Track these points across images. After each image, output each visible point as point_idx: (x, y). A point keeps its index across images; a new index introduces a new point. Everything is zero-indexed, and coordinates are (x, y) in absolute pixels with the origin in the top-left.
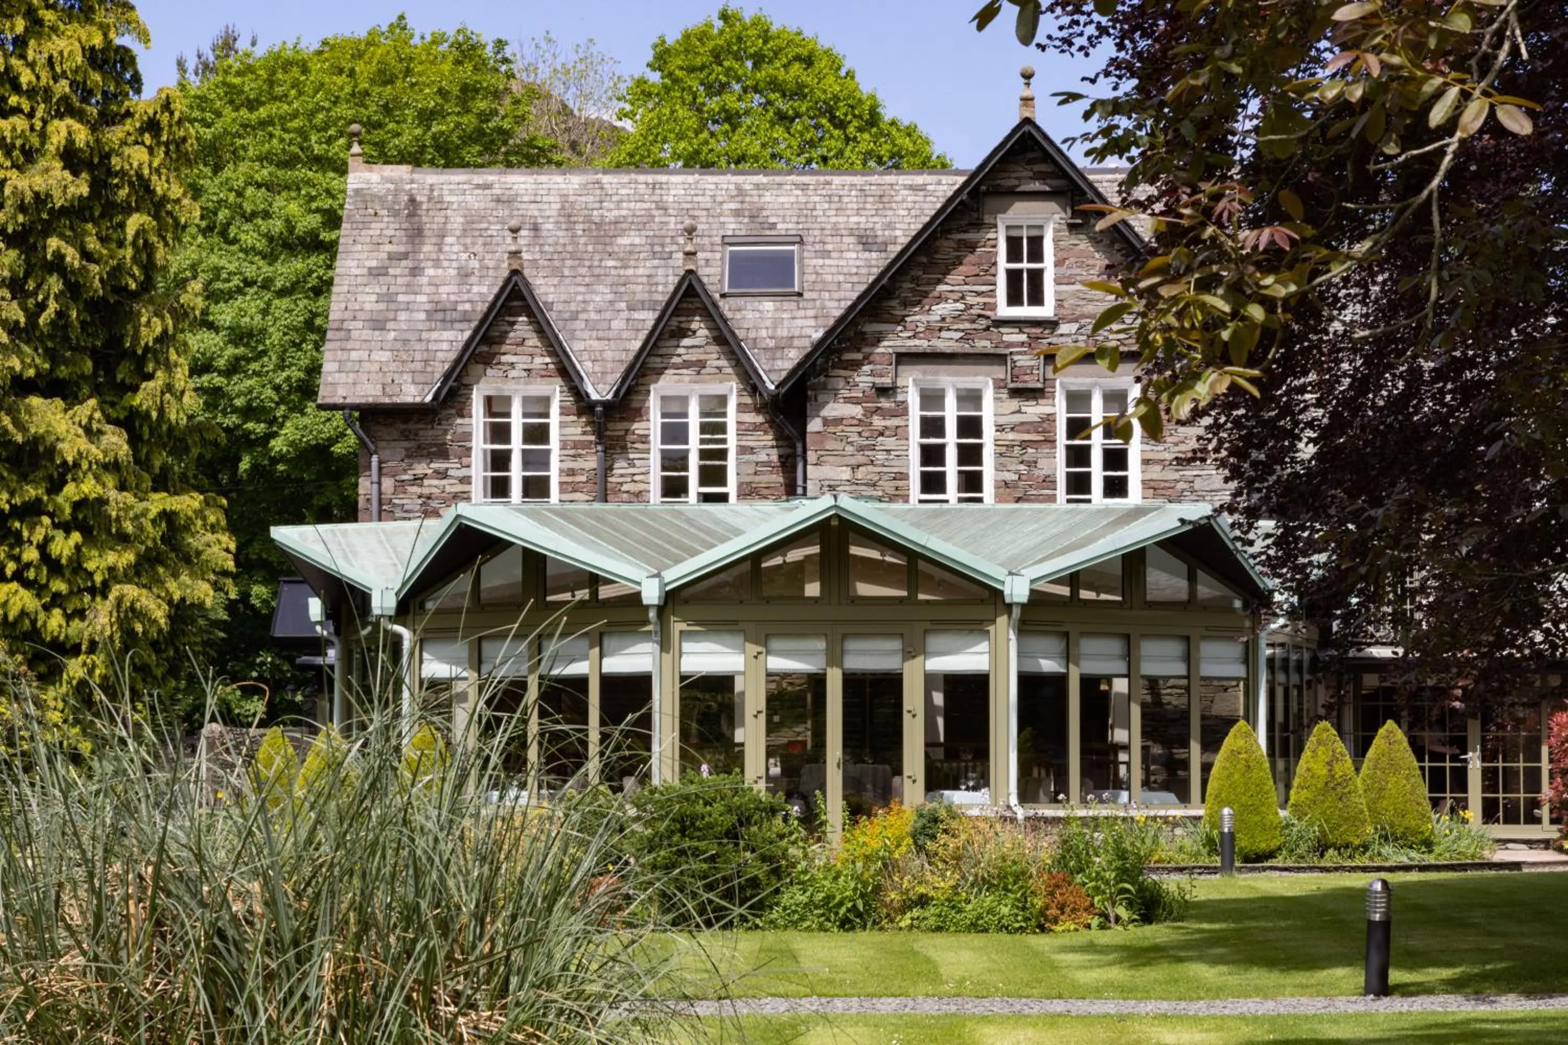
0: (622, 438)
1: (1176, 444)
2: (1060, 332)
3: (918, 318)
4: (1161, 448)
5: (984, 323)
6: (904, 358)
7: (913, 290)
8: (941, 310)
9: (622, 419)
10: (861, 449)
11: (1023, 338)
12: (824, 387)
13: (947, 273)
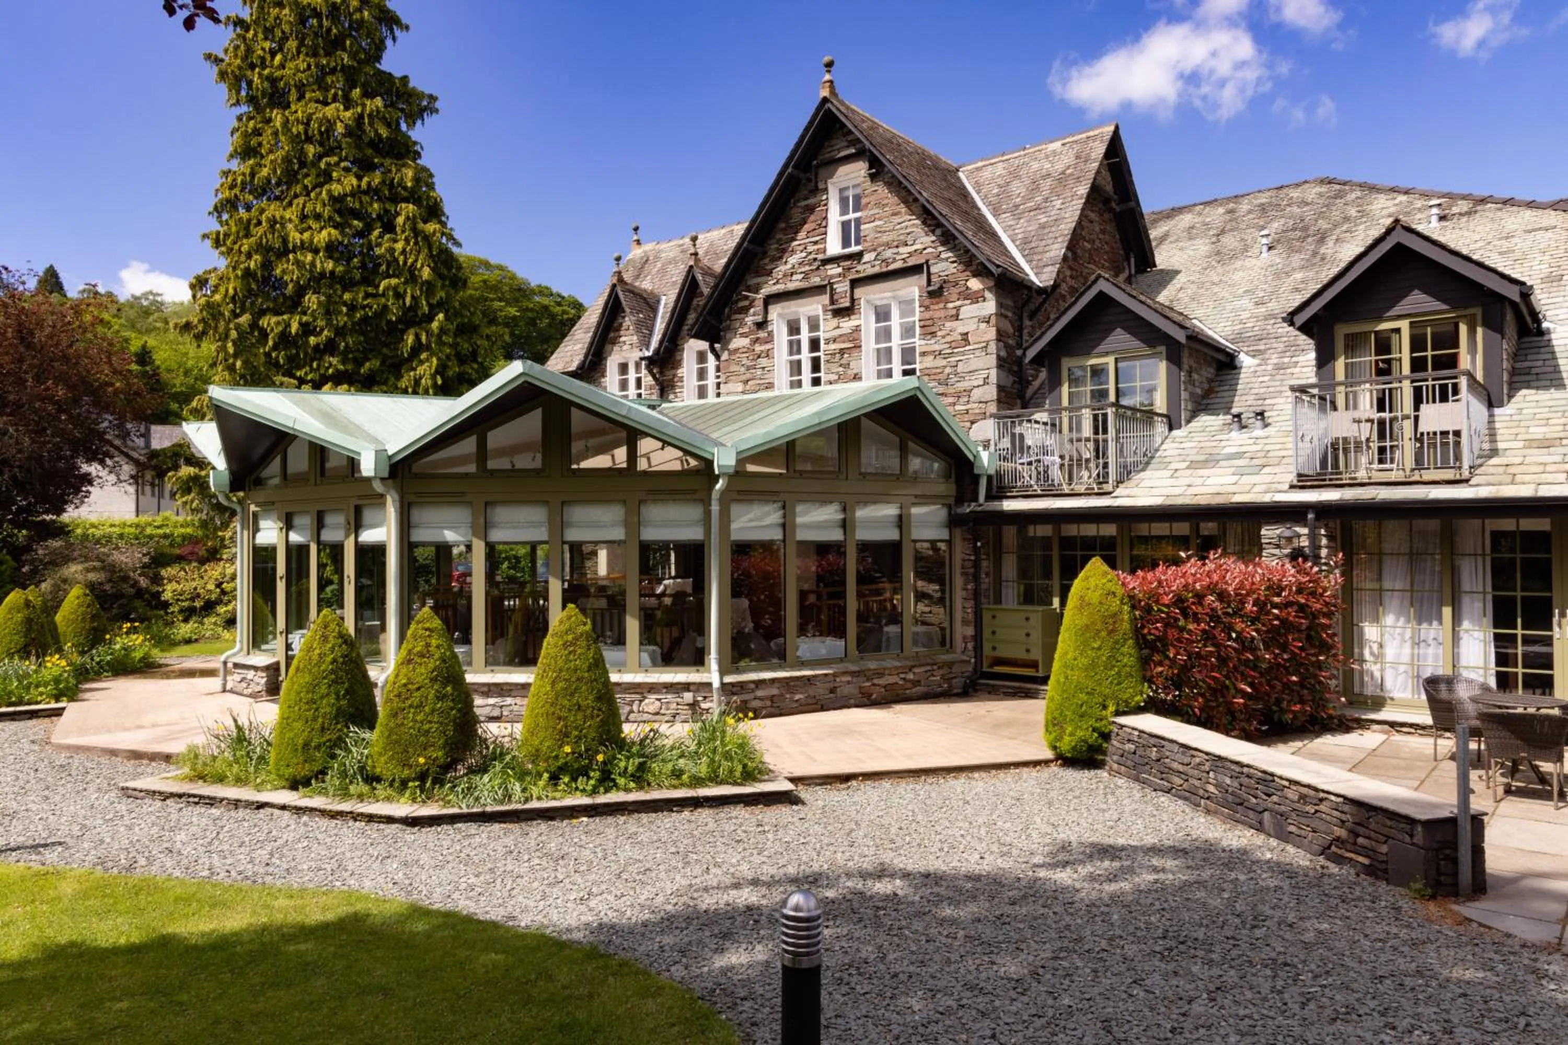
0: (672, 380)
1: (943, 337)
2: (864, 260)
3: (782, 269)
4: (933, 341)
5: (817, 264)
6: (770, 300)
7: (778, 249)
8: (793, 260)
9: (673, 368)
10: (748, 368)
11: (840, 270)
12: (728, 328)
13: (797, 232)
